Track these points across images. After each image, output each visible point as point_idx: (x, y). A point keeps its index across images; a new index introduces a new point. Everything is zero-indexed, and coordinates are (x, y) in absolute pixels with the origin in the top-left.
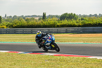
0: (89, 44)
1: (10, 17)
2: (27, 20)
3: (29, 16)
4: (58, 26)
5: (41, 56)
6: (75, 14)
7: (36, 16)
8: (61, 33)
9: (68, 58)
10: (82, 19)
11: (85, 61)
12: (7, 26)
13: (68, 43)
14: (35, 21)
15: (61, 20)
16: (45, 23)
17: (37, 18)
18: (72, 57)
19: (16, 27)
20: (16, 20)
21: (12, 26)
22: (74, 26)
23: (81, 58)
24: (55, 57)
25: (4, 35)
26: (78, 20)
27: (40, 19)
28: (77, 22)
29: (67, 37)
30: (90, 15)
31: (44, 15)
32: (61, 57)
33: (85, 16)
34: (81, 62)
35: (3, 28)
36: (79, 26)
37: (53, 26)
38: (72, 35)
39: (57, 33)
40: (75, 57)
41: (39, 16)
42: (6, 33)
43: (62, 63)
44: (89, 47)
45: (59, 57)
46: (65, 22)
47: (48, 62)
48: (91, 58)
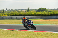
0: (54, 25)
1: (9, 10)
2: (18, 12)
3: (20, 10)
4: (36, 15)
5: (26, 32)
6: (46, 9)
7: (24, 10)
8: (38, 19)
9: (42, 33)
10: (50, 11)
11: (51, 35)
12: (7, 15)
13: (42, 24)
14: (23, 13)
15: (38, 12)
16: (29, 13)
17: (24, 11)
18: (44, 33)
19: (12, 16)
20: (12, 12)
21: (10, 15)
22: (45, 15)
23: (49, 33)
24: (35, 32)
25: (6, 20)
26: (47, 12)
27: (26, 11)
28: (47, 13)
29: (41, 21)
30: (55, 9)
31: (28, 9)
32: (38, 32)
33: (51, 10)
34: (49, 35)
35: (5, 16)
36: (48, 15)
37: (34, 15)
38: (44, 20)
39: (36, 19)
40: (46, 32)
41: (25, 10)
42: (7, 19)
43: (38, 36)
44: (54, 27)
45: (36, 32)
46: (40, 13)
47: (31, 35)
48: (55, 33)
